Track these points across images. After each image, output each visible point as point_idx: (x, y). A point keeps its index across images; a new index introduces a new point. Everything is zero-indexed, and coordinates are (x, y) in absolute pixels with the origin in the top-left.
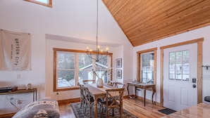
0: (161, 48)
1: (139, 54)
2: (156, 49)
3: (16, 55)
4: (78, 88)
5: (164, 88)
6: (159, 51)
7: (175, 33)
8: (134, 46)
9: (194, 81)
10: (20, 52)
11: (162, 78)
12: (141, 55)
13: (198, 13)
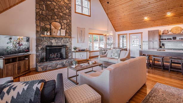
0: (129, 34)
1: (119, 35)
2: (127, 34)
3: (81, 37)
4: (99, 51)
5: (130, 49)
6: (128, 35)
7: (134, 29)
8: (116, 31)
9: (140, 46)
10: (82, 36)
11: (130, 46)
12: (120, 36)
13: (141, 25)
